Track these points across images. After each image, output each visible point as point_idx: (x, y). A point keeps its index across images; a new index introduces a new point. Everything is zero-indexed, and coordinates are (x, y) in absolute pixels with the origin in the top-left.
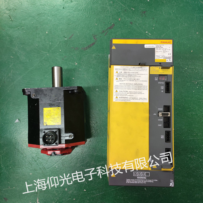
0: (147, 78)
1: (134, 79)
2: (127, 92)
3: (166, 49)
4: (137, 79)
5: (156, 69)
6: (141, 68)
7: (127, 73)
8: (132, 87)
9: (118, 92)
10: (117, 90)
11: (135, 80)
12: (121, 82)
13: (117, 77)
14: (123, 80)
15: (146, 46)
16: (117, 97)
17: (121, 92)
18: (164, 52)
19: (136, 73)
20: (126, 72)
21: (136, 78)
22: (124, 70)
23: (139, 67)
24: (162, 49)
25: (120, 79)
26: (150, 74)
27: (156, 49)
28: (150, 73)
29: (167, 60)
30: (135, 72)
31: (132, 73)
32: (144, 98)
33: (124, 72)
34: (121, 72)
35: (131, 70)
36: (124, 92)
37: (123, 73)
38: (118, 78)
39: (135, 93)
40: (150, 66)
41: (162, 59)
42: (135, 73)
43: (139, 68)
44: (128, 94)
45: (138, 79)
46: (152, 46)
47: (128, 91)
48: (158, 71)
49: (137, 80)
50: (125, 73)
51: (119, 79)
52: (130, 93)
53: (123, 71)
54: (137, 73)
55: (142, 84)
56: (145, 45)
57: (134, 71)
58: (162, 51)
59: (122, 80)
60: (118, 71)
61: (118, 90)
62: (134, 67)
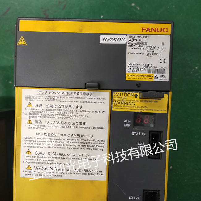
0: (104, 120)
1: (73, 123)
2: (54, 156)
3: (153, 48)
4: (81, 123)
5: (128, 98)
6: (89, 96)
7: (54, 108)
8: (66, 143)
9: (33, 155)
10: (29, 151)
11: (75, 126)
12: (39, 131)
13: (31, 118)
14: (46, 124)
15: (103, 40)
16: (29, 166)
17: (40, 155)
18: (149, 55)
19: (77, 107)
20: (52, 106)
21: (78, 120)
22: (48, 99)
23: (84, 94)
24: (144, 47)
25: (37, 122)
26: (113, 110)
27: (128, 48)
28: (111, 107)
29: (155, 75)
30: (76, 104)
31: (68, 109)
32: (96, 171)
33: (48, 106)
34: (41, 105)
35: (64, 99)
36: (47, 156)
37: (44, 107)
38: (33, 120)
39: (73, 157)
40: (113, 90)
41: (144, 72)
42: (75, 109)
43: (86, 96)
44: (57, 161)
45: (83, 122)
46: (120, 40)
47: (58, 151)
48: (131, 103)
49: (78, 126)
50: (50, 108)
51: (34, 123)
52: (60, 156)
53: (45, 104)
54: (79, 109)
55: (92, 136)
56: (102, 37)
57: (71, 104)
58: (145, 52)
59: (43, 124)
60: (31, 102)
61: (33, 150)
62: (72, 93)
